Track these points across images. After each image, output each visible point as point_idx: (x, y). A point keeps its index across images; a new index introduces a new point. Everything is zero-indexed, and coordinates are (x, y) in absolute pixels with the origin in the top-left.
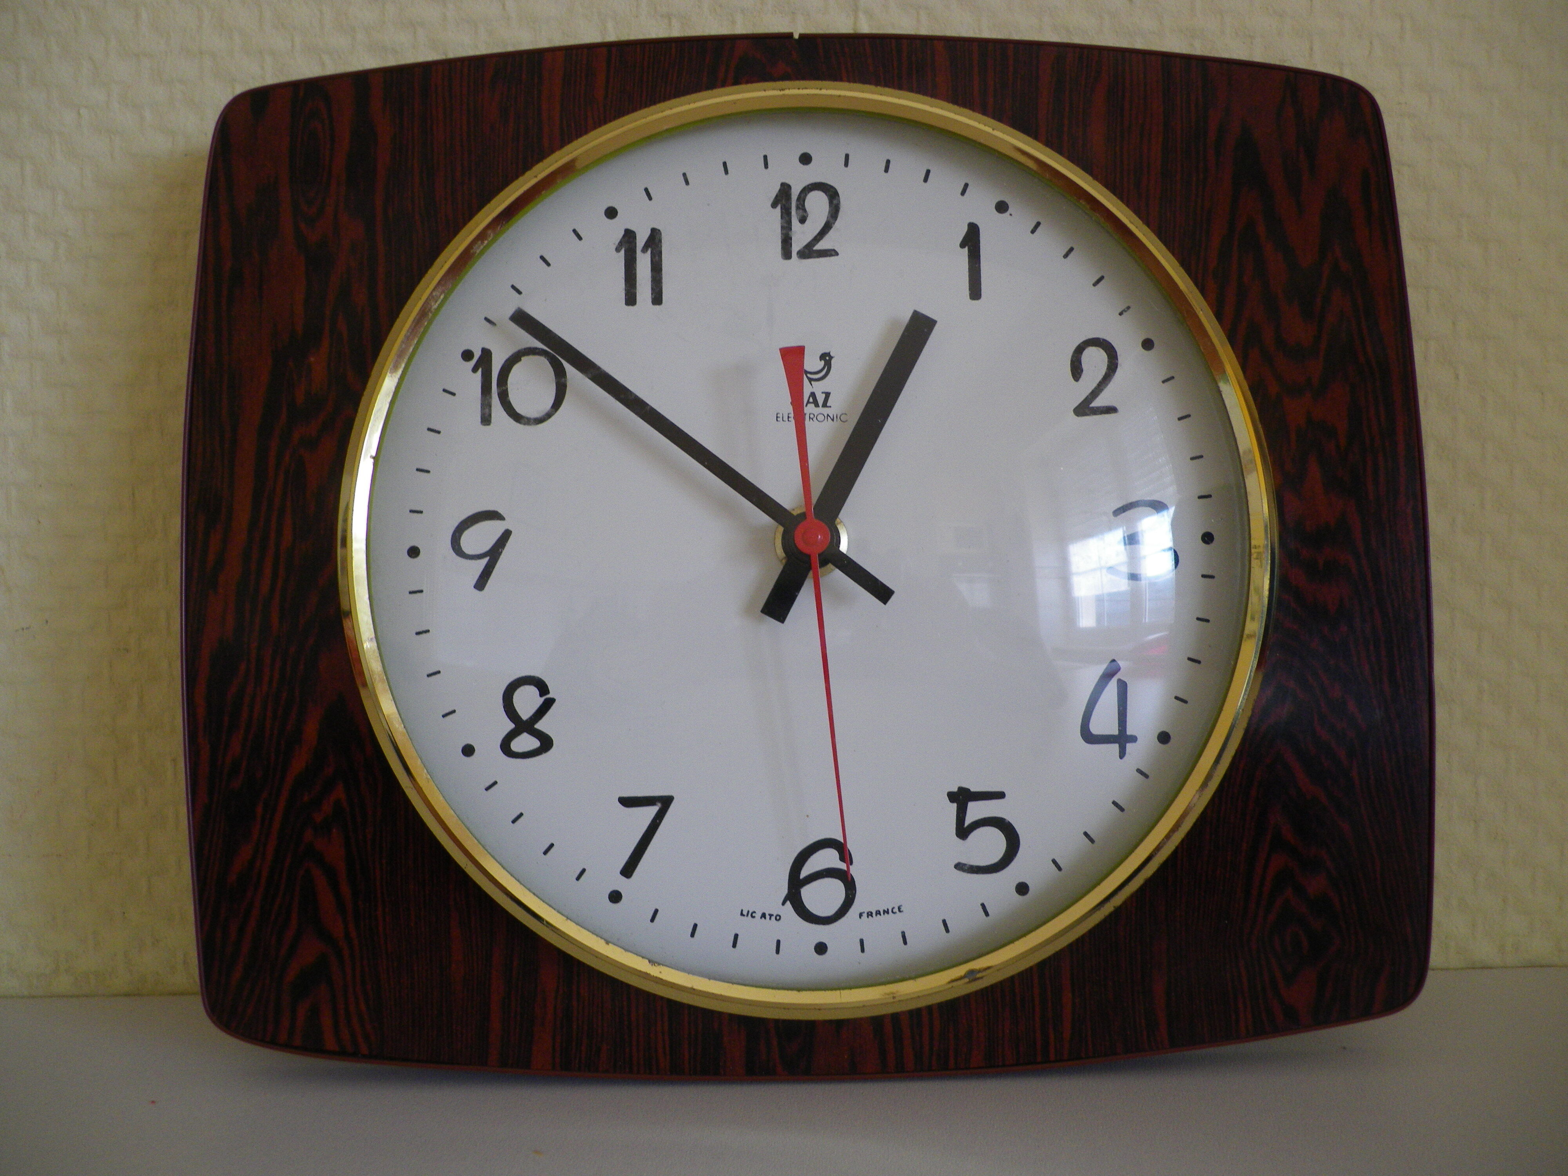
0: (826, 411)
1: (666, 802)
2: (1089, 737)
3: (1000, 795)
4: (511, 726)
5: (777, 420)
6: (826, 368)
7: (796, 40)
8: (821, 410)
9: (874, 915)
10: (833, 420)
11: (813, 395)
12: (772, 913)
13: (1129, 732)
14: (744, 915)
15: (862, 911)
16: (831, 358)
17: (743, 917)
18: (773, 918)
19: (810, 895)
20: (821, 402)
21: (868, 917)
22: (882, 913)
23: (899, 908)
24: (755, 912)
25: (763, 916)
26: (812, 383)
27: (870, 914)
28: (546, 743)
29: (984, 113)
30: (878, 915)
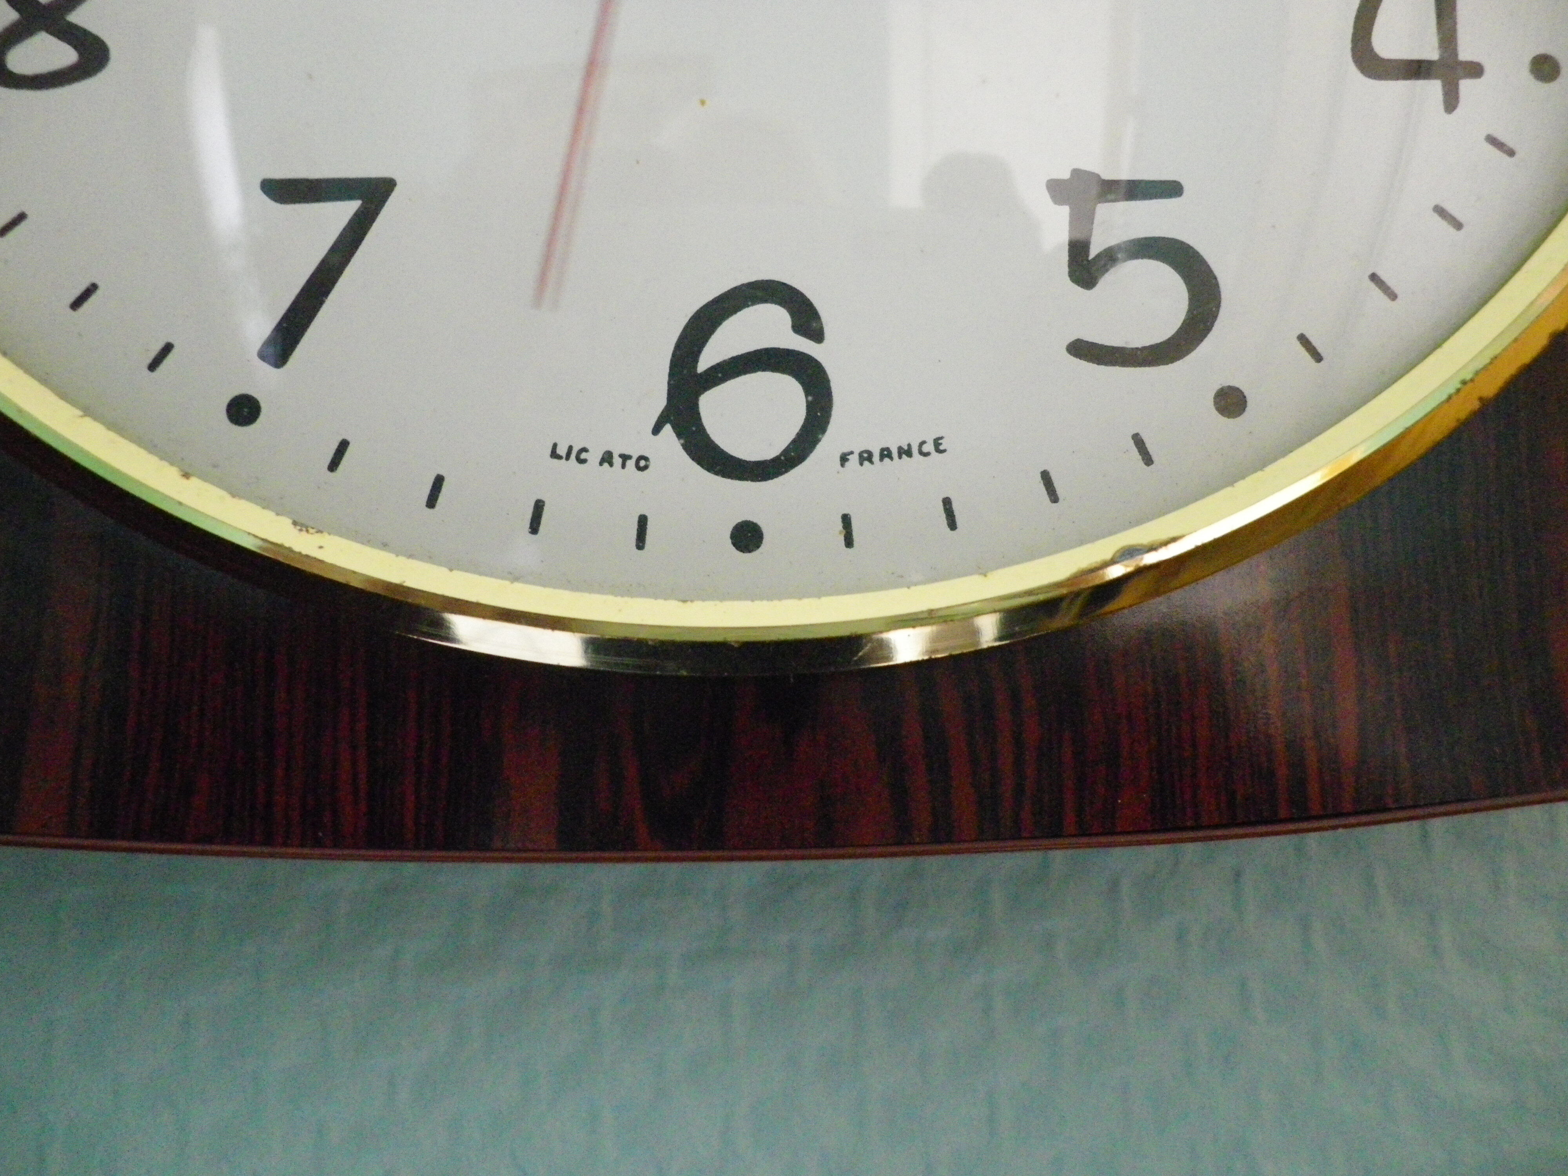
1: (377, 191)
2: (1371, 64)
3: (1172, 189)
4: (11, 16)
9: (876, 457)
12: (627, 452)
13: (1465, 54)
14: (559, 457)
15: (846, 450)
17: (554, 461)
18: (631, 464)
19: (720, 411)
21: (861, 464)
22: (895, 454)
23: (937, 443)
24: (584, 450)
25: (607, 458)
27: (866, 457)
28: (93, 55)
30: (887, 460)
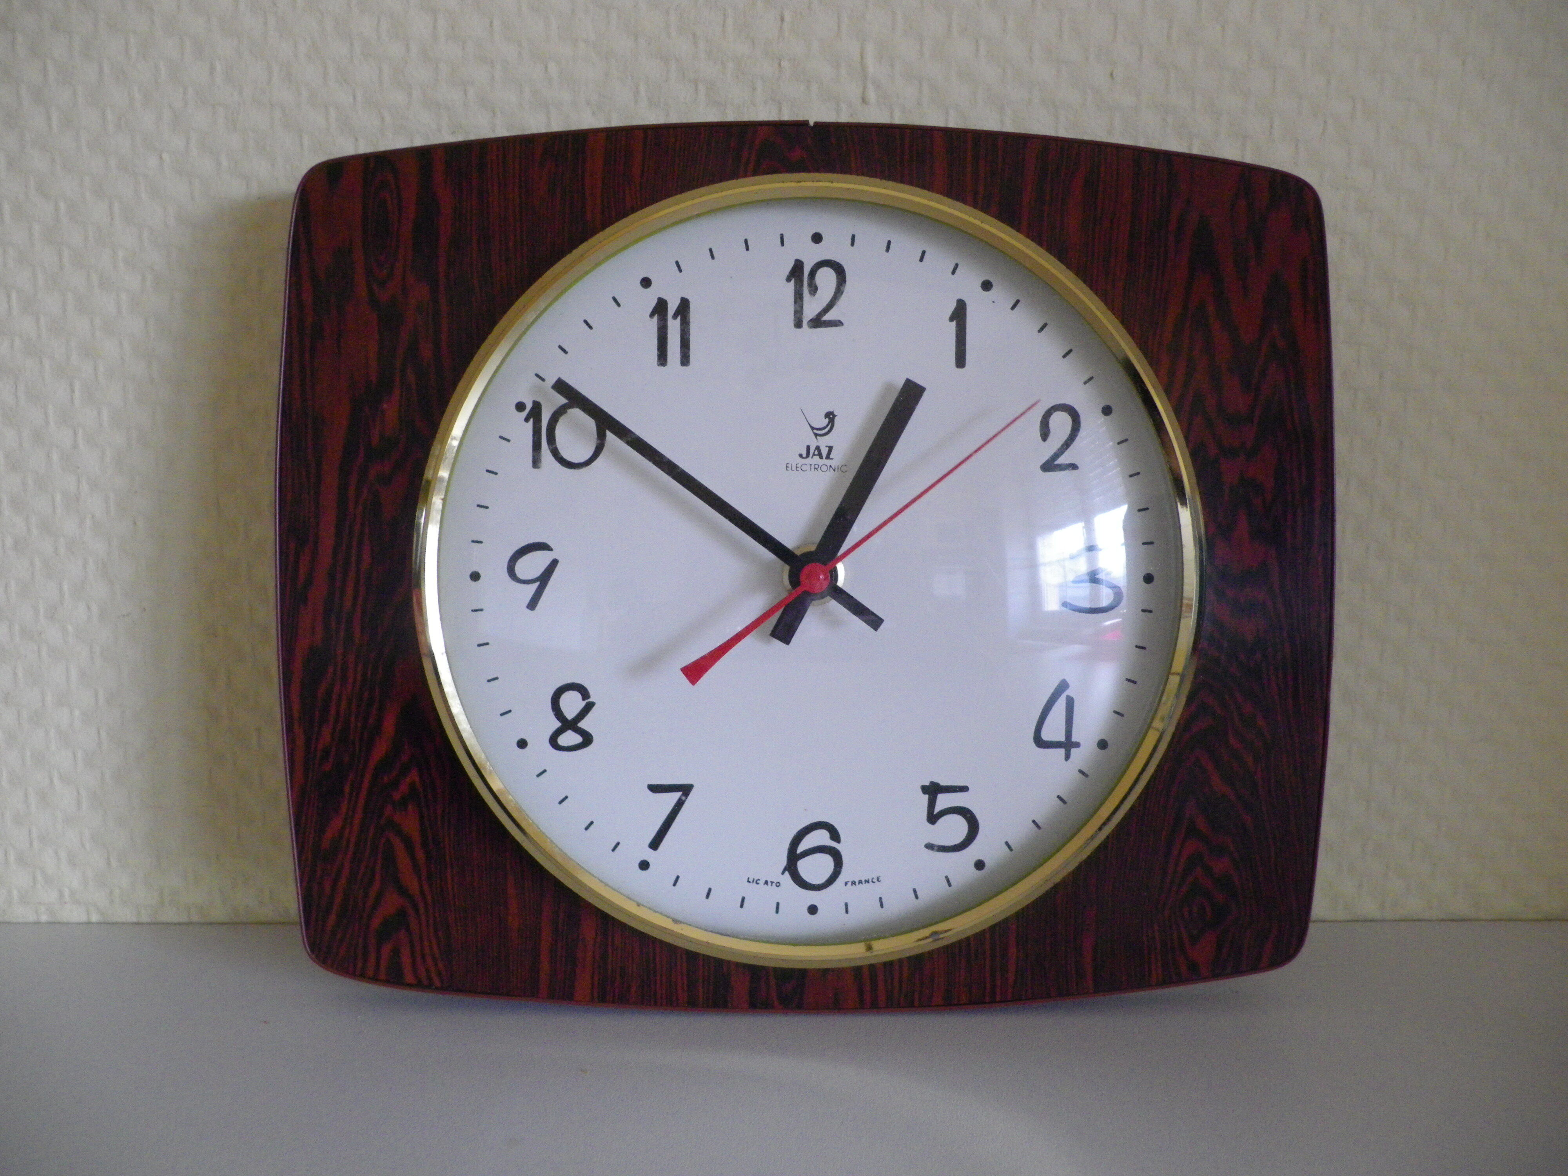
0: (828, 462)
1: (686, 789)
2: (1040, 742)
3: (964, 789)
4: (558, 724)
5: (787, 470)
6: (830, 425)
7: (811, 127)
8: (824, 461)
9: (857, 883)
10: (834, 470)
11: (818, 448)
12: (773, 881)
13: (1074, 739)
14: (750, 882)
15: (847, 880)
16: (834, 416)
17: (748, 883)
18: (774, 884)
19: (805, 867)
20: (824, 454)
21: (852, 885)
22: (863, 882)
23: (878, 878)
24: (759, 880)
25: (766, 883)
26: (818, 437)
27: (854, 883)
28: (587, 739)
29: (975, 206)
30: (861, 884)
